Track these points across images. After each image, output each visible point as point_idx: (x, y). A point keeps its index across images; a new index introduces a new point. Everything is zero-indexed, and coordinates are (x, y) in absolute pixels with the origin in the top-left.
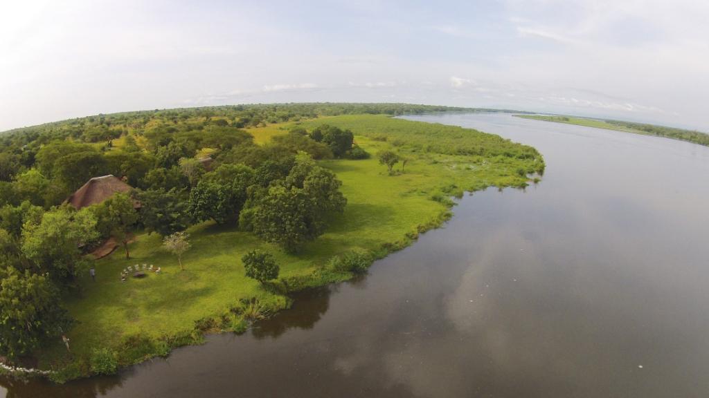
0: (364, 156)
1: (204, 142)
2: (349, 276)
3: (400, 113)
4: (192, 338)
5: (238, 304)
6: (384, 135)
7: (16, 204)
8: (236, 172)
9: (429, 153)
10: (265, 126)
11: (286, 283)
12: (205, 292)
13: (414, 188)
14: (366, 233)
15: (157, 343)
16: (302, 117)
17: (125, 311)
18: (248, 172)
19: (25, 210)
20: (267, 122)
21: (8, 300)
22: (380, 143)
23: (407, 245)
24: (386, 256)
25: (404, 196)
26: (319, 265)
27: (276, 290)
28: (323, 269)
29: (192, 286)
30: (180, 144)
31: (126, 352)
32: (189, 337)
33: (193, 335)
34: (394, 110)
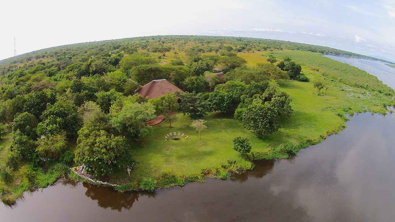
0: (306, 80)
1: (219, 62)
2: (287, 156)
3: (327, 54)
4: (198, 178)
5: (226, 164)
6: (318, 68)
7: (107, 90)
8: (236, 86)
9: (340, 83)
10: (254, 52)
11: (253, 155)
12: (210, 153)
13: (329, 105)
14: (300, 131)
15: (179, 179)
16: (275, 49)
17: (164, 158)
18: (243, 86)
19: (112, 94)
20: (255, 51)
21: (100, 149)
22: (316, 72)
23: (319, 142)
24: (308, 147)
25: (323, 110)
26: (273, 147)
27: (248, 158)
28: (274, 150)
29: (203, 149)
30: (205, 62)
31: (161, 181)
32: (197, 178)
33: (199, 177)
34: (324, 51)
